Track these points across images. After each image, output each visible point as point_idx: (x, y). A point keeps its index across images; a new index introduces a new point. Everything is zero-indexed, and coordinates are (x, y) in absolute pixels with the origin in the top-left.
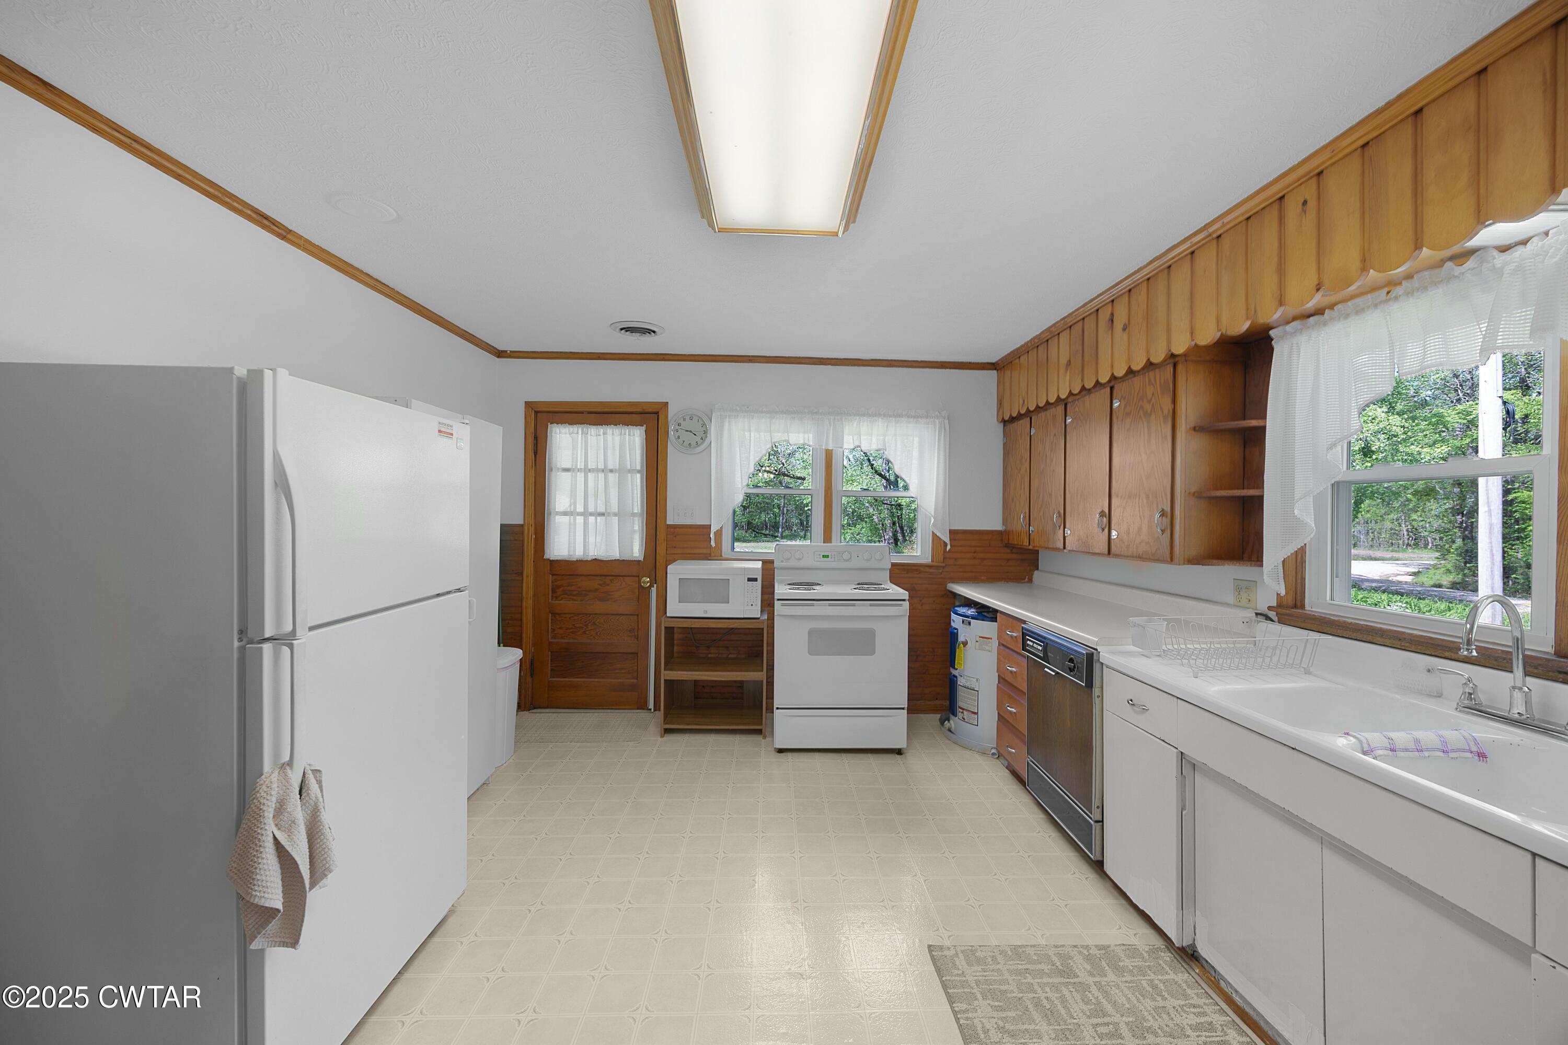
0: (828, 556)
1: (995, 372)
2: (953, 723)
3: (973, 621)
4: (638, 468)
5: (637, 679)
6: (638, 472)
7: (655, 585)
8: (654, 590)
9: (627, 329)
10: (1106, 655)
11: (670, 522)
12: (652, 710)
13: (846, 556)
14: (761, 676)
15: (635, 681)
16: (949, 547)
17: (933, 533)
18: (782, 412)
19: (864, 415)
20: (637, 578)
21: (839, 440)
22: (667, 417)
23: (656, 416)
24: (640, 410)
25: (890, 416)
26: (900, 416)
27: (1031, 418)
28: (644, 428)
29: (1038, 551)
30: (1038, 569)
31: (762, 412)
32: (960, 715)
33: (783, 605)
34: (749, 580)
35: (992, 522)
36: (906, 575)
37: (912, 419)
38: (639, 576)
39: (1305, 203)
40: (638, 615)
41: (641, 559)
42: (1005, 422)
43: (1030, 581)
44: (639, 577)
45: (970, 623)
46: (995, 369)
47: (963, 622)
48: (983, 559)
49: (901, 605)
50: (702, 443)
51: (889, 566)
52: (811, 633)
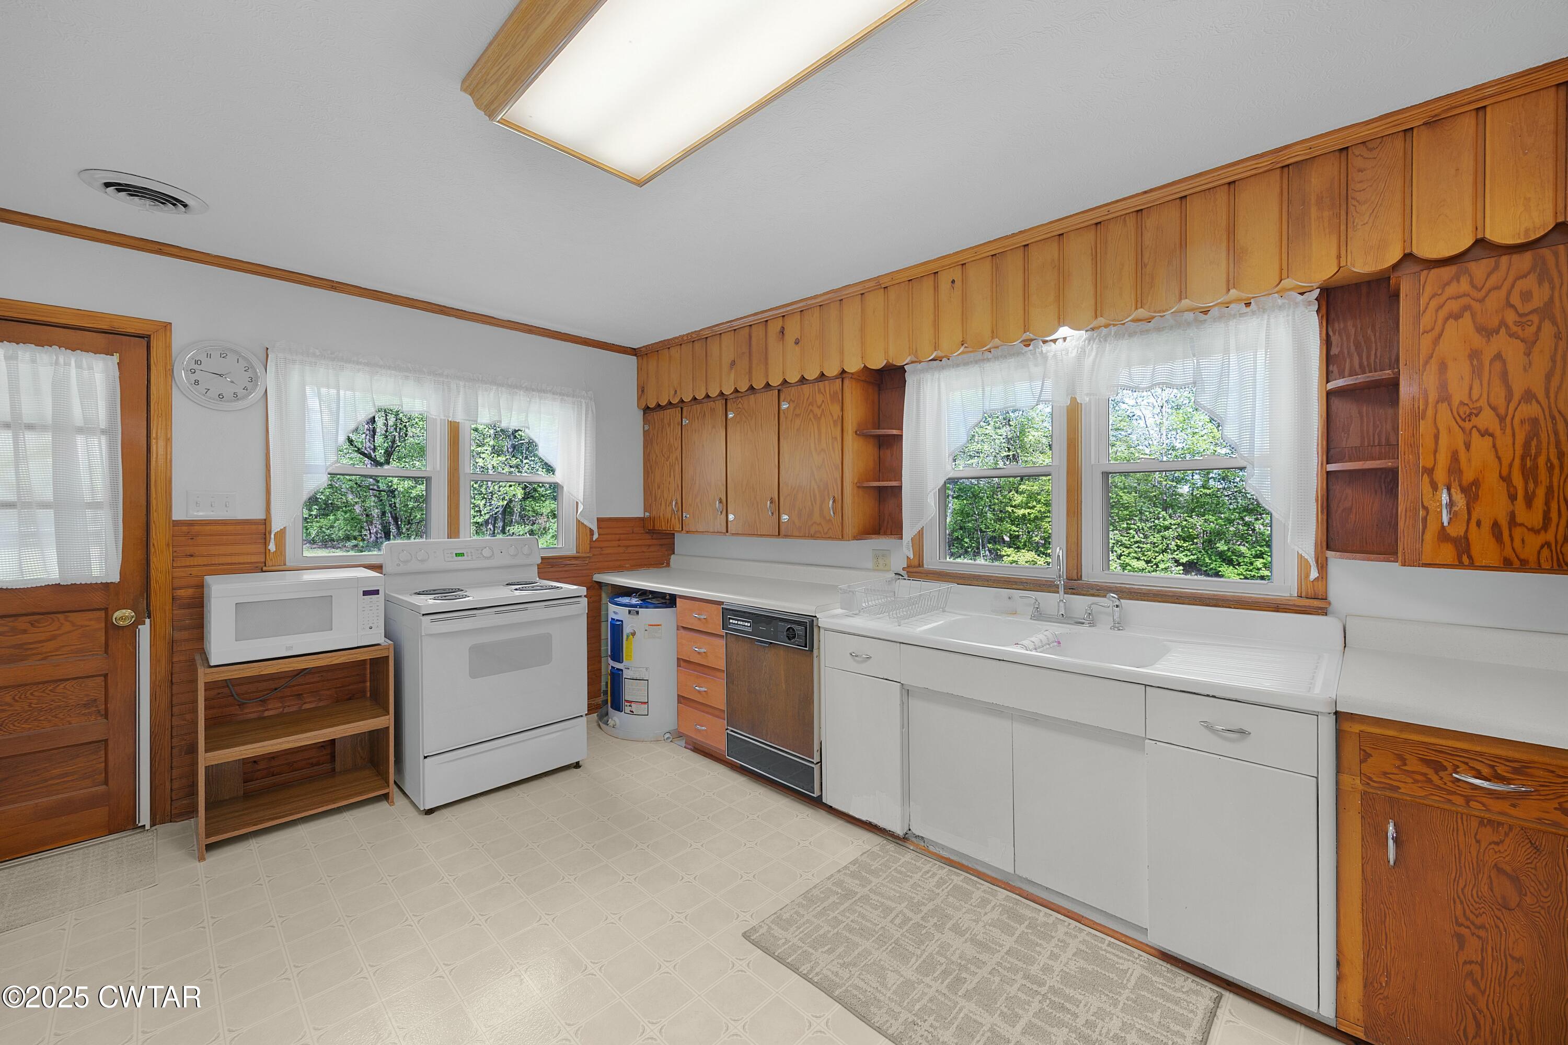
0: (462, 554)
1: (635, 357)
2: (616, 718)
3: (640, 610)
4: (103, 422)
5: (106, 783)
6: (103, 432)
7: (147, 621)
8: (144, 631)
9: (121, 188)
10: (823, 620)
11: (178, 514)
12: (147, 827)
13: (486, 553)
14: (385, 721)
15: (104, 787)
16: (596, 536)
17: (578, 521)
18: (389, 368)
19: (502, 385)
20: (102, 613)
21: (472, 412)
22: (168, 346)
23: (144, 342)
24: (104, 327)
25: (533, 390)
26: (544, 391)
27: (682, 408)
28: (116, 358)
29: (673, 534)
30: (674, 553)
31: (358, 363)
32: (627, 709)
33: (433, 621)
34: (366, 593)
35: (635, 509)
36: (551, 569)
37: (556, 397)
38: (106, 609)
39: (953, 282)
40: (106, 676)
41: (115, 578)
42: (647, 410)
43: (668, 565)
44: (107, 612)
45: (637, 613)
46: (635, 355)
47: (630, 612)
48: (628, 547)
49: (578, 603)
50: (245, 397)
51: (539, 561)
52: (476, 650)
